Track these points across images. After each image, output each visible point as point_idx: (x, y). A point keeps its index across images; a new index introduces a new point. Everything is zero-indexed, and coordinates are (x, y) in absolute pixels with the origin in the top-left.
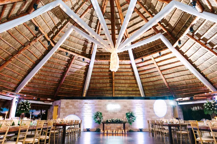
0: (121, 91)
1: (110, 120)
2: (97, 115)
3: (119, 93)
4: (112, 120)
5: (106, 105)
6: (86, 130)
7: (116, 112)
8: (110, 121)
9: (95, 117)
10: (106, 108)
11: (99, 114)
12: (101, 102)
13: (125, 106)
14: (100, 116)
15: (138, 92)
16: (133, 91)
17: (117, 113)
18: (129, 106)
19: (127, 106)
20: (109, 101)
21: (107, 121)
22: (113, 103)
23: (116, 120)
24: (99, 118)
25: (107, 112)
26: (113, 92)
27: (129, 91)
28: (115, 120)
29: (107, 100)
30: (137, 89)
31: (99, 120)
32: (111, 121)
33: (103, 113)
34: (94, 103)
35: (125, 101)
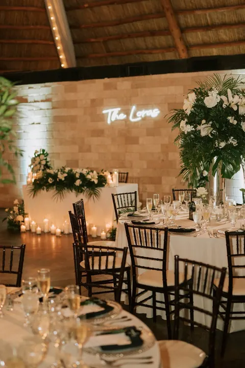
5: (94, 103)
35: (172, 83)
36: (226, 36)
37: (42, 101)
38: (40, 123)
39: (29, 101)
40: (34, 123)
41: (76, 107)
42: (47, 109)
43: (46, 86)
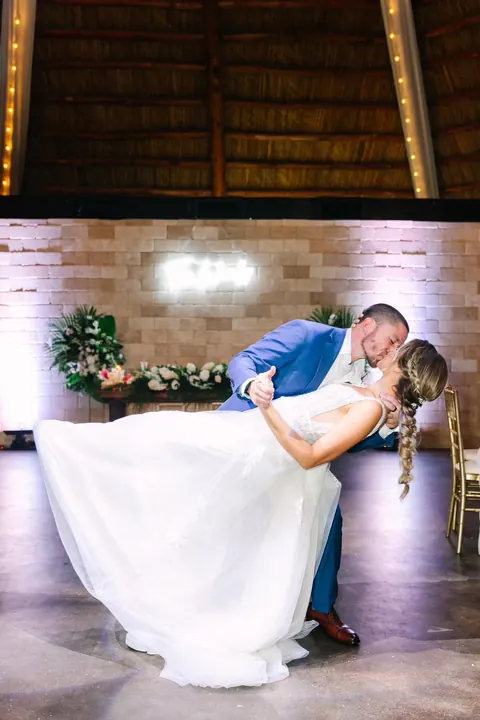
0: (274, 163)
1: (167, 374)
2: (75, 334)
3: (257, 180)
4: (183, 380)
5: (148, 259)
6: (8, 441)
7: (223, 310)
8: (164, 381)
9: (65, 348)
10: (148, 285)
11: (96, 331)
12: (110, 235)
13: (297, 272)
14: (104, 343)
15: (398, 173)
16: (357, 164)
17: (235, 325)
18: (321, 272)
19: (307, 268)
20: (173, 234)
21: (142, 382)
22: (202, 250)
23: (212, 375)
24: (91, 360)
25: (158, 310)
26: (212, 175)
27: (331, 164)
28: (205, 375)
29: (160, 225)
30: (392, 153)
31: (93, 369)
32: (174, 385)
33: (130, 321)
34: (58, 243)
35: (294, 234)
36: (288, 179)
37: (40, 250)
38: (35, 291)
39: (11, 249)
40: (21, 290)
41: (114, 264)
42: (51, 265)
43: (48, 224)
